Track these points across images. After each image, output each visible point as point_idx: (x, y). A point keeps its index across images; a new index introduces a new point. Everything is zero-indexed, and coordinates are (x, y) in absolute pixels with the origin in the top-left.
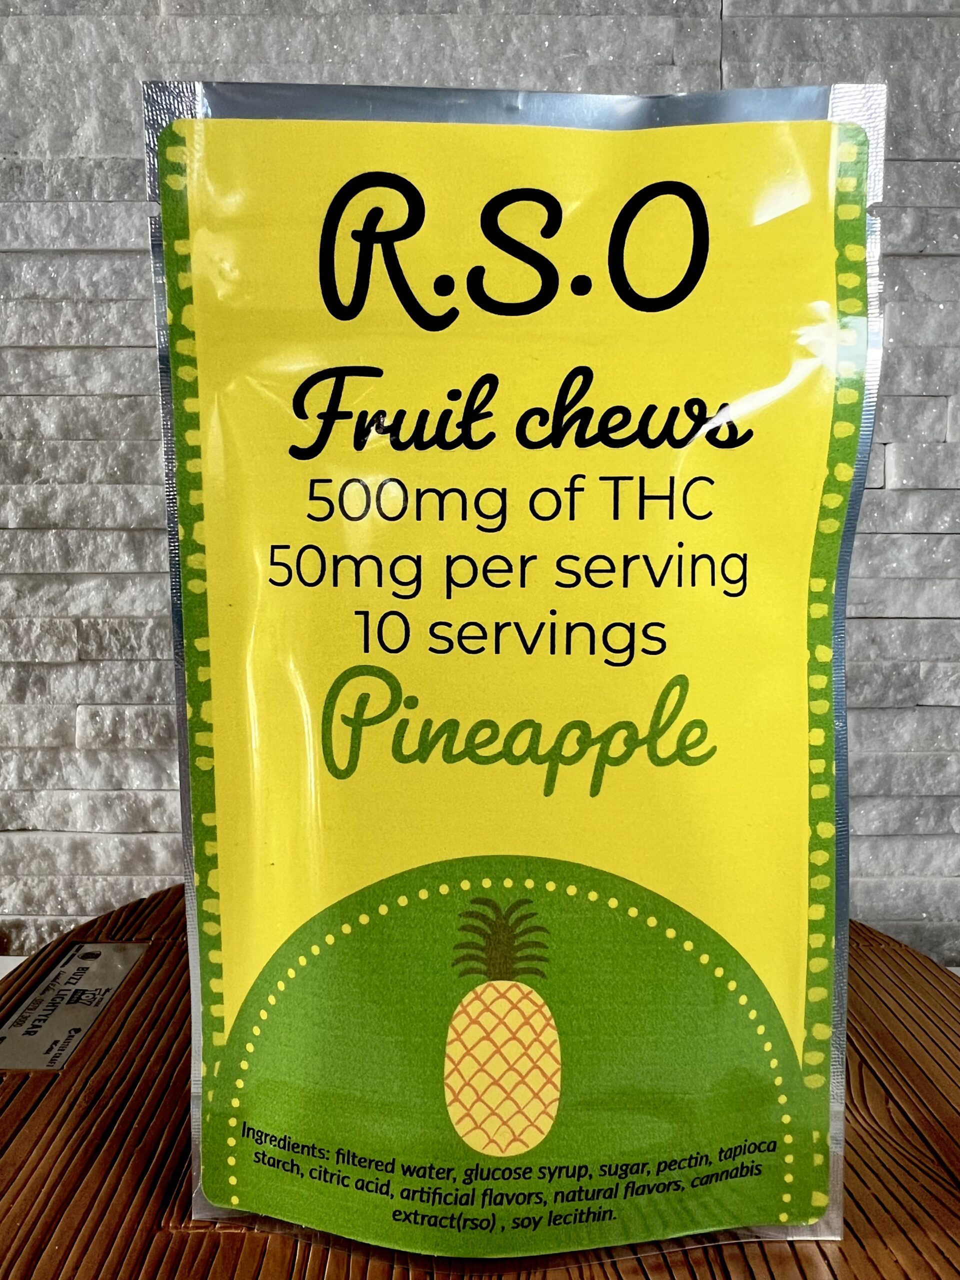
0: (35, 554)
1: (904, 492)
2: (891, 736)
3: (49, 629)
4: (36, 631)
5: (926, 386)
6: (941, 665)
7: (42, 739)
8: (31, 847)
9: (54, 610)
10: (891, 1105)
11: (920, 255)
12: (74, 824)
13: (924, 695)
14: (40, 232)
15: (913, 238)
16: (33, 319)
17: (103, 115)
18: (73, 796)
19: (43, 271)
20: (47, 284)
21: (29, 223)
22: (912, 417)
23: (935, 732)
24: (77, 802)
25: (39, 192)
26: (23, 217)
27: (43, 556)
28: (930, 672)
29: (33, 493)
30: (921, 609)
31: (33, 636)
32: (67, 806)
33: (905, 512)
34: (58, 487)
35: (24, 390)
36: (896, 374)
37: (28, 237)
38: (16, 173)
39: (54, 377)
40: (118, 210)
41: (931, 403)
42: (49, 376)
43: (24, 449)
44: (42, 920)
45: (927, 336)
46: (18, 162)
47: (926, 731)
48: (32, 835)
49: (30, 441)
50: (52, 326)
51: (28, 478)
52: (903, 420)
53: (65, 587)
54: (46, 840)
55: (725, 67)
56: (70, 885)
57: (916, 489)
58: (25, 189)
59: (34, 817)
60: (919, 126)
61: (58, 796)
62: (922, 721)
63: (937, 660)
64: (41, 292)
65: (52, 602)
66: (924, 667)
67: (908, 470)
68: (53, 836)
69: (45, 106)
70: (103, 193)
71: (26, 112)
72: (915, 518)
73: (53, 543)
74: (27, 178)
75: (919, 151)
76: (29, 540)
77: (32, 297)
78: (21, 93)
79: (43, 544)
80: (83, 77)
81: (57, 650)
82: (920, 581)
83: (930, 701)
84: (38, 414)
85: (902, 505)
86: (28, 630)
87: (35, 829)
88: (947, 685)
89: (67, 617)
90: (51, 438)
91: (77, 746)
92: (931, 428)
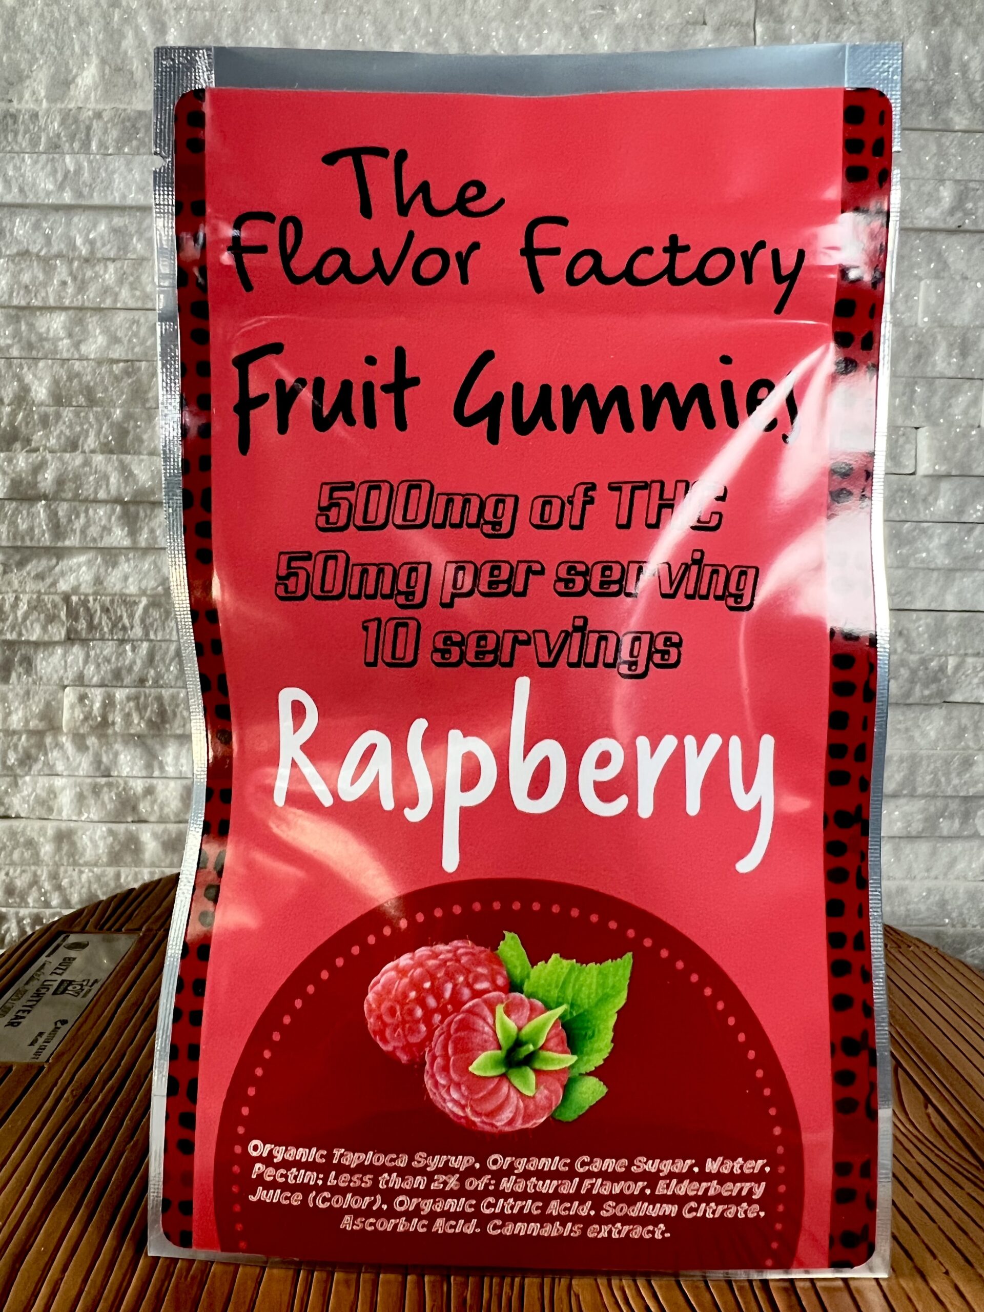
0: (23, 526)
1: (937, 478)
2: (917, 734)
3: (36, 606)
4: (23, 607)
5: (961, 368)
6: (970, 660)
7: (27, 722)
8: (13, 834)
9: (42, 586)
10: (930, 1110)
11: (959, 230)
12: (60, 812)
13: (952, 691)
14: (34, 185)
15: (952, 211)
16: (26, 278)
17: (103, 62)
18: (59, 782)
19: (37, 226)
20: (41, 241)
21: (23, 176)
22: (947, 401)
23: (963, 730)
24: (63, 789)
25: (35, 142)
26: (17, 168)
27: (31, 529)
28: (957, 668)
29: (22, 461)
30: (950, 602)
31: (20, 613)
32: (52, 793)
33: (936, 499)
34: (49, 456)
35: (15, 352)
36: (930, 354)
37: (21, 190)
38: (10, 121)
39: (47, 339)
40: (117, 163)
41: (967, 385)
42: (41, 339)
43: (13, 414)
44: (23, 912)
45: (963, 315)
46: (12, 110)
47: (953, 728)
48: (15, 823)
49: (19, 406)
50: (45, 285)
51: (18, 445)
52: (937, 401)
53: (54, 561)
54: (31, 828)
55: (759, 28)
56: (54, 877)
57: (949, 476)
58: (20, 137)
59: (17, 804)
60: (960, 95)
61: (43, 781)
62: (948, 719)
63: (966, 655)
64: (34, 249)
65: (40, 577)
66: (952, 662)
67: (942, 455)
68: (37, 824)
69: (42, 53)
70: (102, 145)
71: (22, 58)
72: (947, 505)
73: (42, 515)
74: (22, 128)
75: (960, 122)
76: (17, 511)
77: (25, 254)
78: (18, 38)
79: (32, 516)
80: (82, 22)
81: (44, 629)
82: (950, 572)
83: (958, 697)
84: (29, 378)
85: (934, 492)
86: (15, 606)
87: (18, 817)
88: (976, 681)
89: (56, 593)
90: (42, 404)
91: (65, 730)
92: (965, 413)
